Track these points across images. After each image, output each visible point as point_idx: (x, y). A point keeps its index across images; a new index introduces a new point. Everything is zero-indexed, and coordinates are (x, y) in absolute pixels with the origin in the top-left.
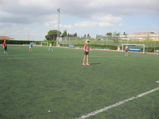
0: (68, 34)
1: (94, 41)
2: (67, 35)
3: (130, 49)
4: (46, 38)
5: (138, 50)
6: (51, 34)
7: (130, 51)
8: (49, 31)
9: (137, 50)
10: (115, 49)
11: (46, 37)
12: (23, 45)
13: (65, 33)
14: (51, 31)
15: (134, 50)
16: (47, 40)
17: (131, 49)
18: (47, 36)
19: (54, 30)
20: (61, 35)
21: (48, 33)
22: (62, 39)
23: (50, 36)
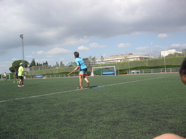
1: (64, 68)
2: (36, 64)
3: (103, 73)
4: (10, 70)
5: (112, 73)
6: (16, 65)
7: (104, 74)
8: (14, 62)
9: (110, 73)
10: (89, 75)
13: (33, 63)
14: (16, 61)
15: (108, 73)
16: (12, 72)
17: (105, 73)
20: (29, 66)
21: (13, 64)
22: (30, 69)
23: (16, 67)
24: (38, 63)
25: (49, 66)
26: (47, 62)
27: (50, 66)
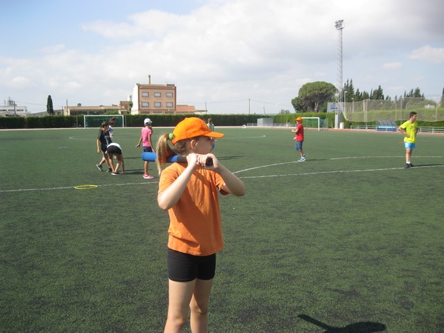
0: (358, 93)
4: (294, 105)
6: (308, 95)
8: (304, 86)
11: (293, 102)
12: (244, 127)
13: (349, 88)
14: (308, 84)
16: (297, 110)
18: (297, 99)
19: (318, 83)
20: (336, 96)
21: (301, 90)
23: (307, 99)
24: (360, 91)
25: (385, 98)
26: (381, 88)
27: (387, 98)
